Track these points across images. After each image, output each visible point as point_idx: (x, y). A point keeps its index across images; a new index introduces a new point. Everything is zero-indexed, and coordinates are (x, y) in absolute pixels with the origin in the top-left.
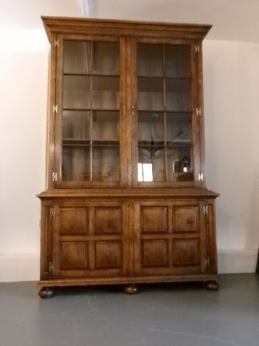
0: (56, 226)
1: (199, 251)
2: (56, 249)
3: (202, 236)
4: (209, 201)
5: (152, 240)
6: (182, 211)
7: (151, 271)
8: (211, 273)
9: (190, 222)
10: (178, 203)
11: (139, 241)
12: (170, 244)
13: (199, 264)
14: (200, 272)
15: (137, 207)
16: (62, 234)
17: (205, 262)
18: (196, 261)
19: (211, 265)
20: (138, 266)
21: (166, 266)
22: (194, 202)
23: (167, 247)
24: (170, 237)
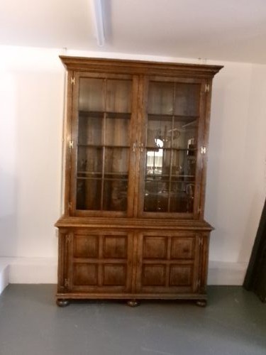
0: (71, 250)
1: (192, 275)
2: (71, 269)
3: (196, 262)
4: (205, 234)
5: (152, 265)
6: (180, 241)
7: (150, 289)
8: (202, 293)
9: (186, 251)
10: (177, 234)
11: (141, 265)
12: (168, 269)
13: (191, 285)
14: (191, 292)
15: (141, 237)
16: (76, 257)
17: (196, 284)
18: (189, 283)
19: (201, 286)
20: (139, 284)
21: (163, 285)
22: (191, 234)
23: (165, 271)
24: (168, 262)
